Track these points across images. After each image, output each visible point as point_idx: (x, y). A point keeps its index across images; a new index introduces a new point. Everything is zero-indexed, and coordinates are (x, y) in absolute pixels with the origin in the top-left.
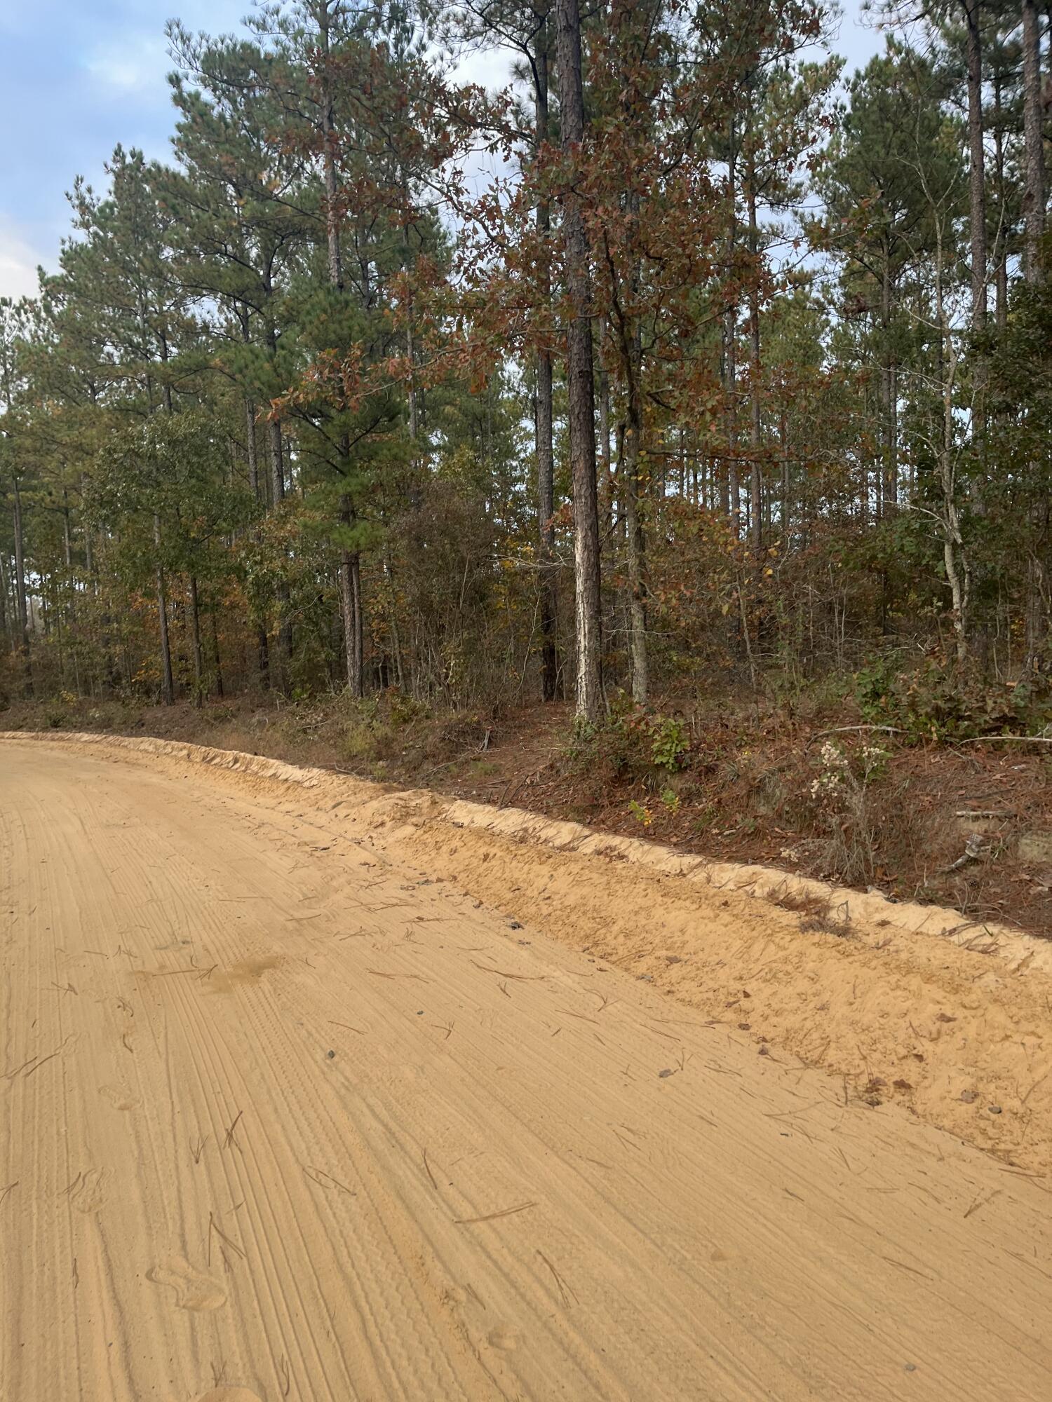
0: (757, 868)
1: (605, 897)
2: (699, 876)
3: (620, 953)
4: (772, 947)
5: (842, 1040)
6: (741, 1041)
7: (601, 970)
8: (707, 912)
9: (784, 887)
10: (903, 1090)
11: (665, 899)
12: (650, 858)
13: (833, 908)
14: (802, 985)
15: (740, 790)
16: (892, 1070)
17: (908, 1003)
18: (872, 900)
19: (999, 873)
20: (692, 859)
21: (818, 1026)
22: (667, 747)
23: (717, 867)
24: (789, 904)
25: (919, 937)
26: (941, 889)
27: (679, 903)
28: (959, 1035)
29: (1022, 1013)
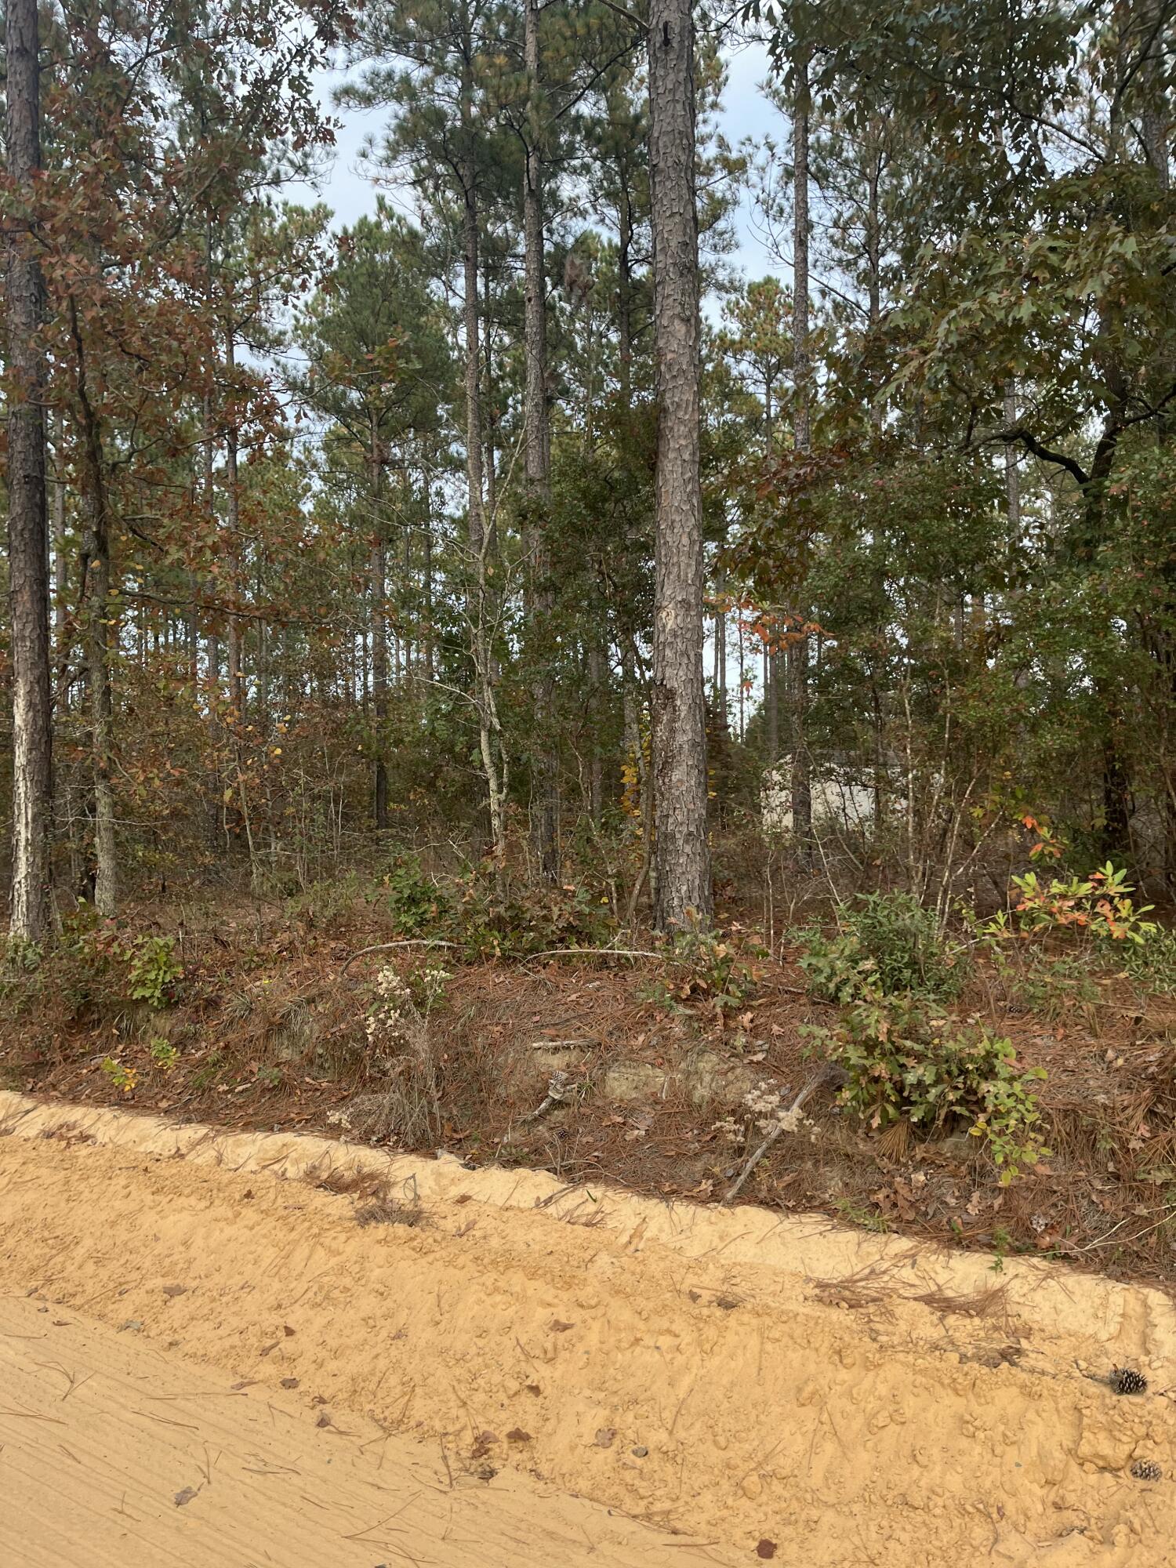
0: (288, 1137)
1: (63, 1204)
2: (204, 1157)
3: (89, 1289)
4: (320, 1252)
5: (431, 1380)
6: (289, 1409)
7: (59, 1324)
8: (222, 1210)
9: (326, 1161)
10: (520, 1444)
11: (156, 1197)
12: (131, 1135)
13: (395, 1183)
14: (368, 1304)
15: (256, 1028)
16: (503, 1415)
17: (511, 1311)
18: (445, 1169)
19: (588, 1117)
20: (194, 1131)
21: (396, 1365)
22: (152, 976)
23: (231, 1140)
24: (335, 1185)
25: (510, 1213)
26: (525, 1145)
27: (182, 1201)
28: (580, 1348)
29: (651, 1305)
